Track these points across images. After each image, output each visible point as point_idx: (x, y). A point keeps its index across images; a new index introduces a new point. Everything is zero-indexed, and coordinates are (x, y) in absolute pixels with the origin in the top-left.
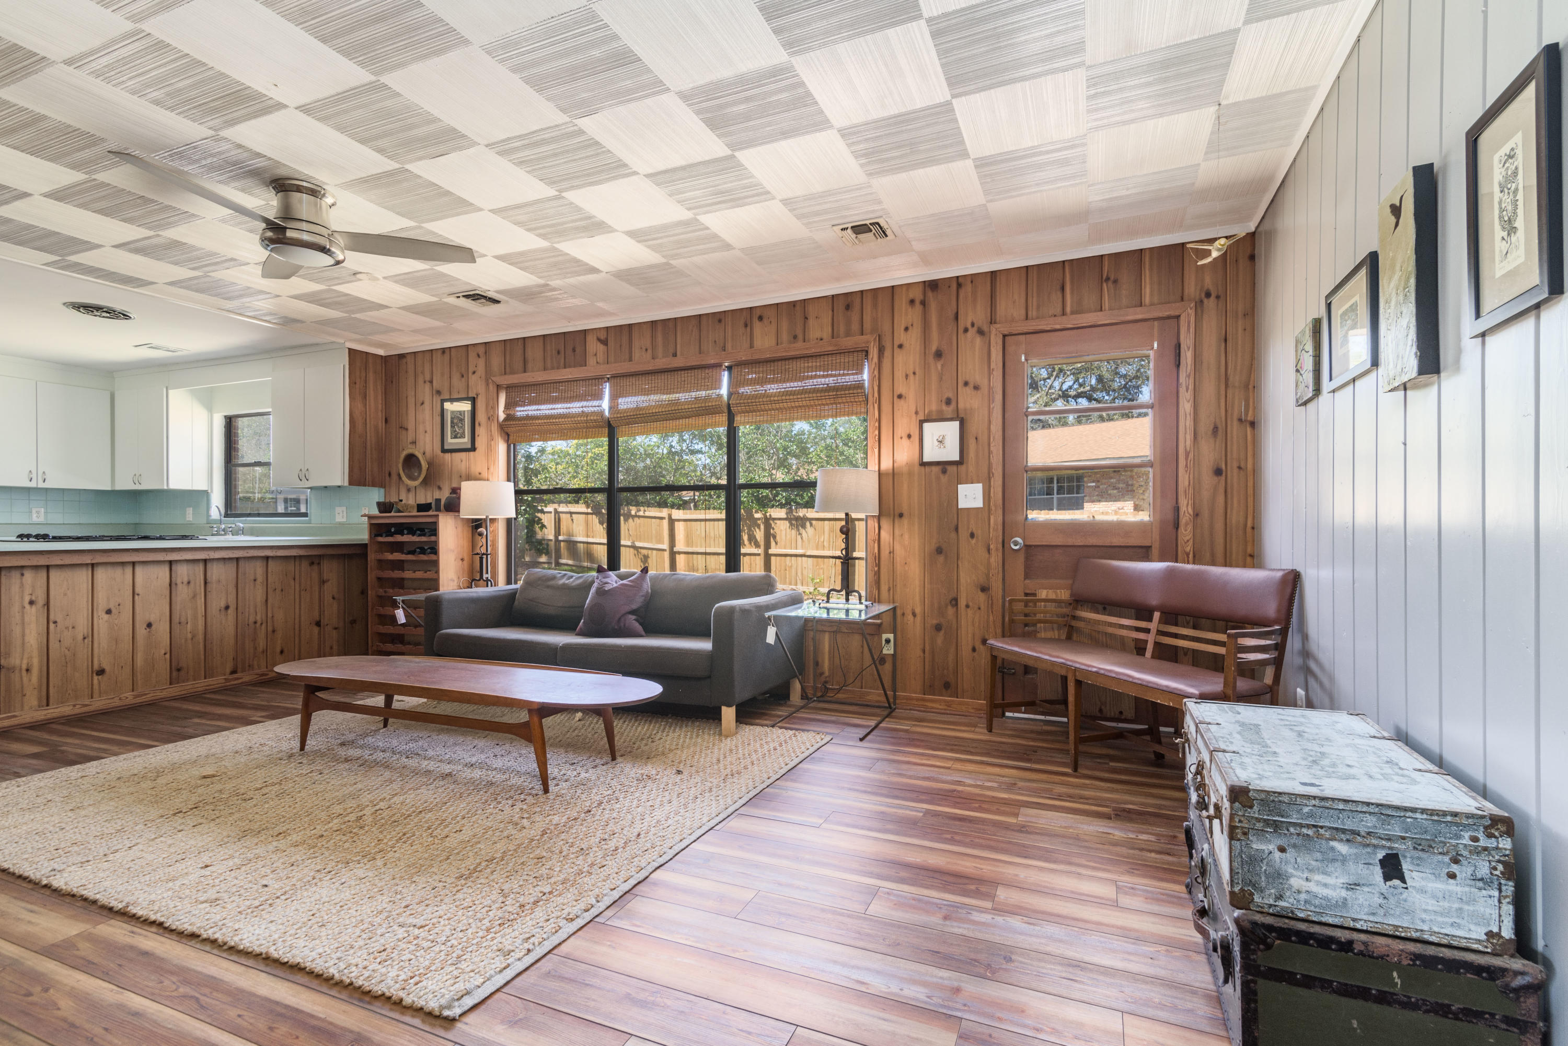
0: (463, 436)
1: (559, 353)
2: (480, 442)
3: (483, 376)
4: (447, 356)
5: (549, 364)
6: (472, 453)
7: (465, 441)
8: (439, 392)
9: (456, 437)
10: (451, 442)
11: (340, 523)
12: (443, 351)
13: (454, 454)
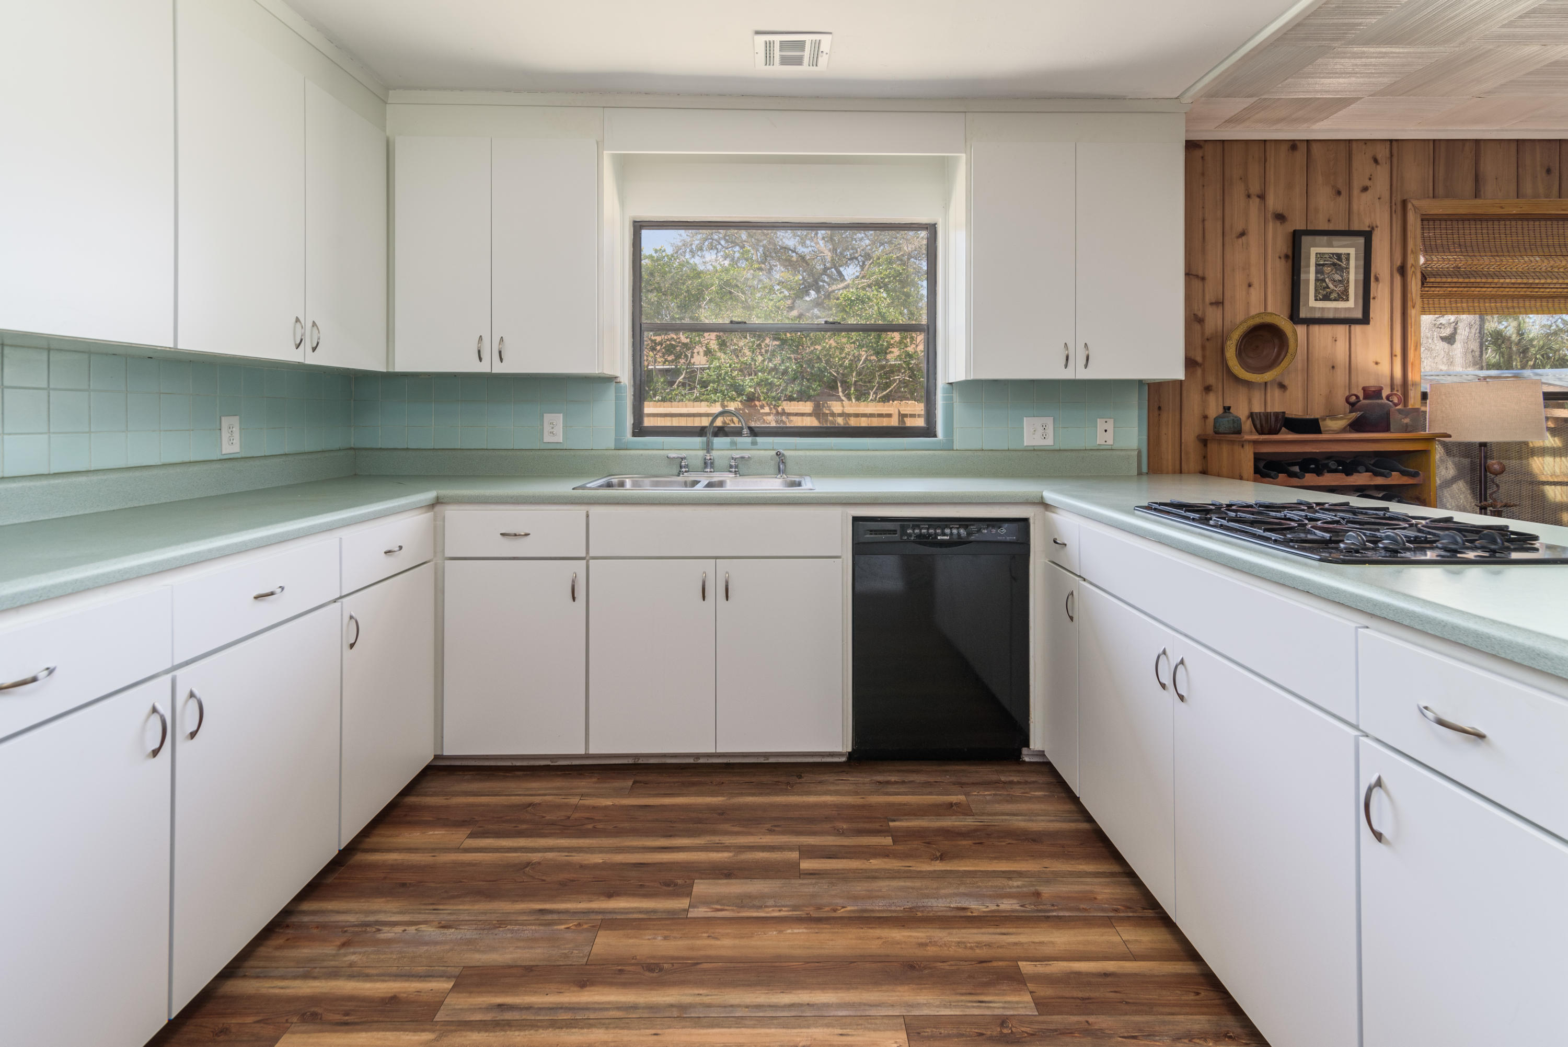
0: (1344, 296)
1: (1549, 171)
2: (1381, 309)
3: (1386, 195)
4: (1300, 155)
5: (1528, 188)
6: (1357, 329)
7: (1350, 305)
8: (1280, 217)
9: (1326, 298)
10: (1312, 304)
11: (1034, 450)
12: (1293, 145)
13: (1316, 329)
